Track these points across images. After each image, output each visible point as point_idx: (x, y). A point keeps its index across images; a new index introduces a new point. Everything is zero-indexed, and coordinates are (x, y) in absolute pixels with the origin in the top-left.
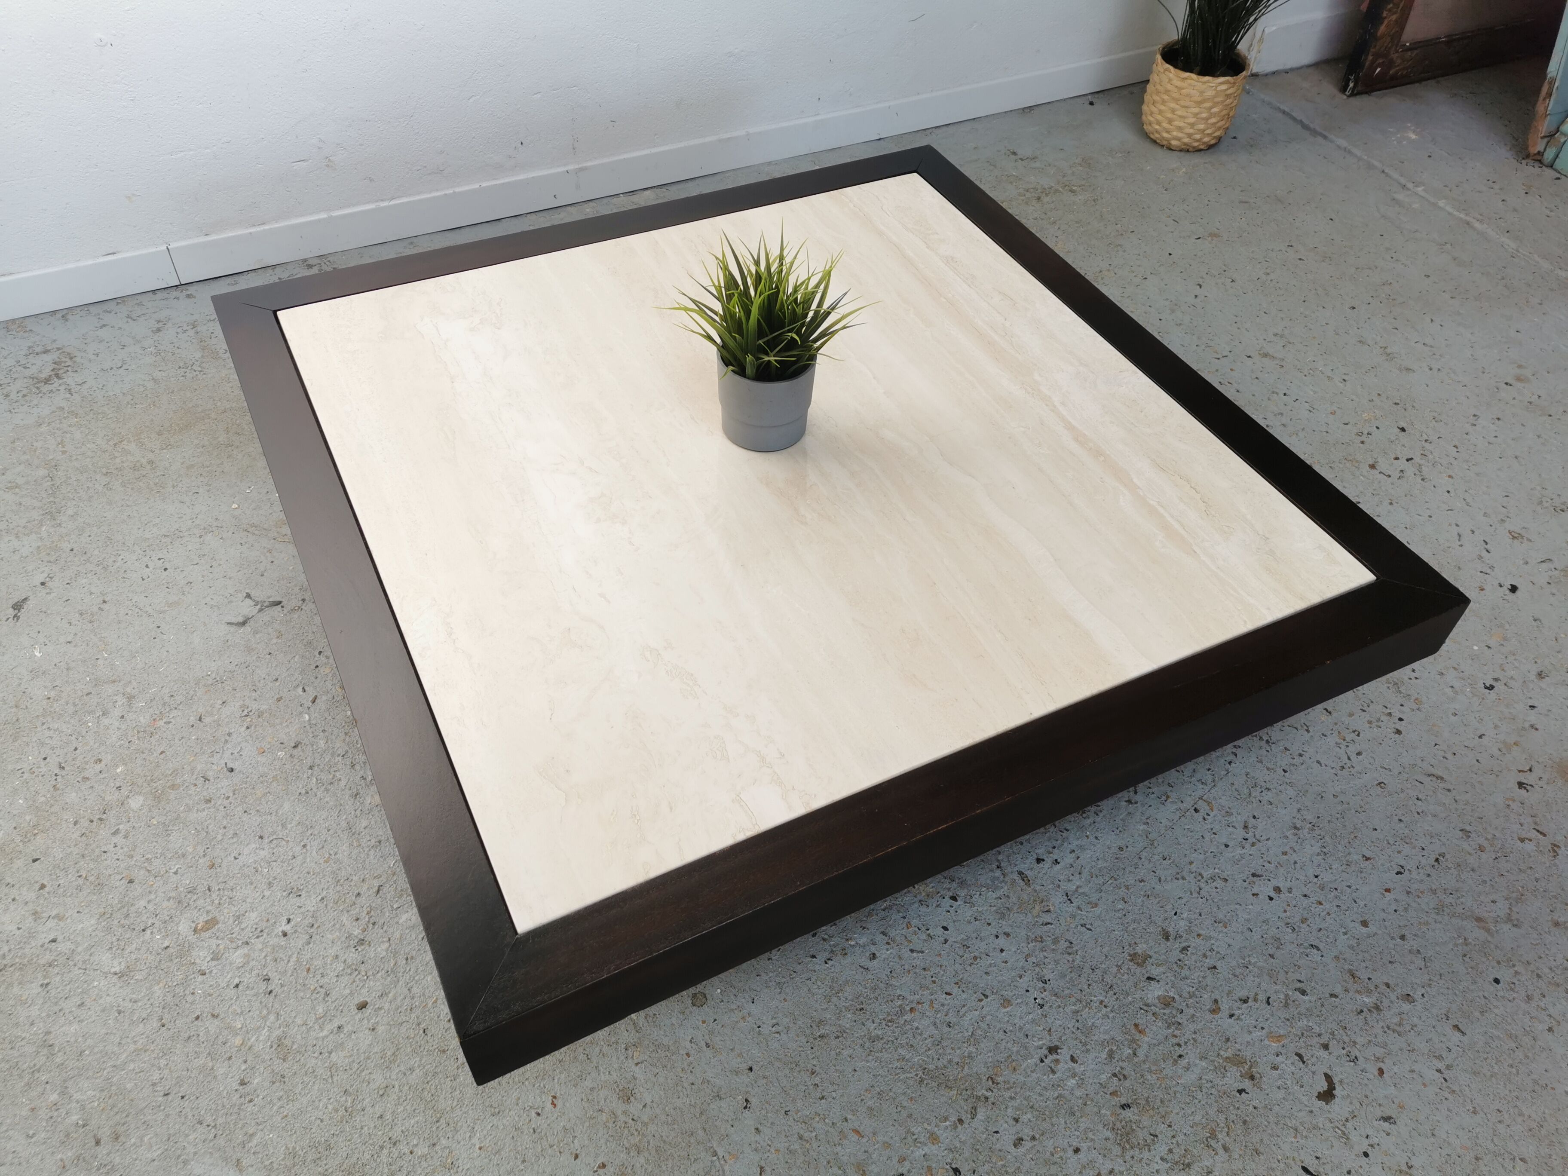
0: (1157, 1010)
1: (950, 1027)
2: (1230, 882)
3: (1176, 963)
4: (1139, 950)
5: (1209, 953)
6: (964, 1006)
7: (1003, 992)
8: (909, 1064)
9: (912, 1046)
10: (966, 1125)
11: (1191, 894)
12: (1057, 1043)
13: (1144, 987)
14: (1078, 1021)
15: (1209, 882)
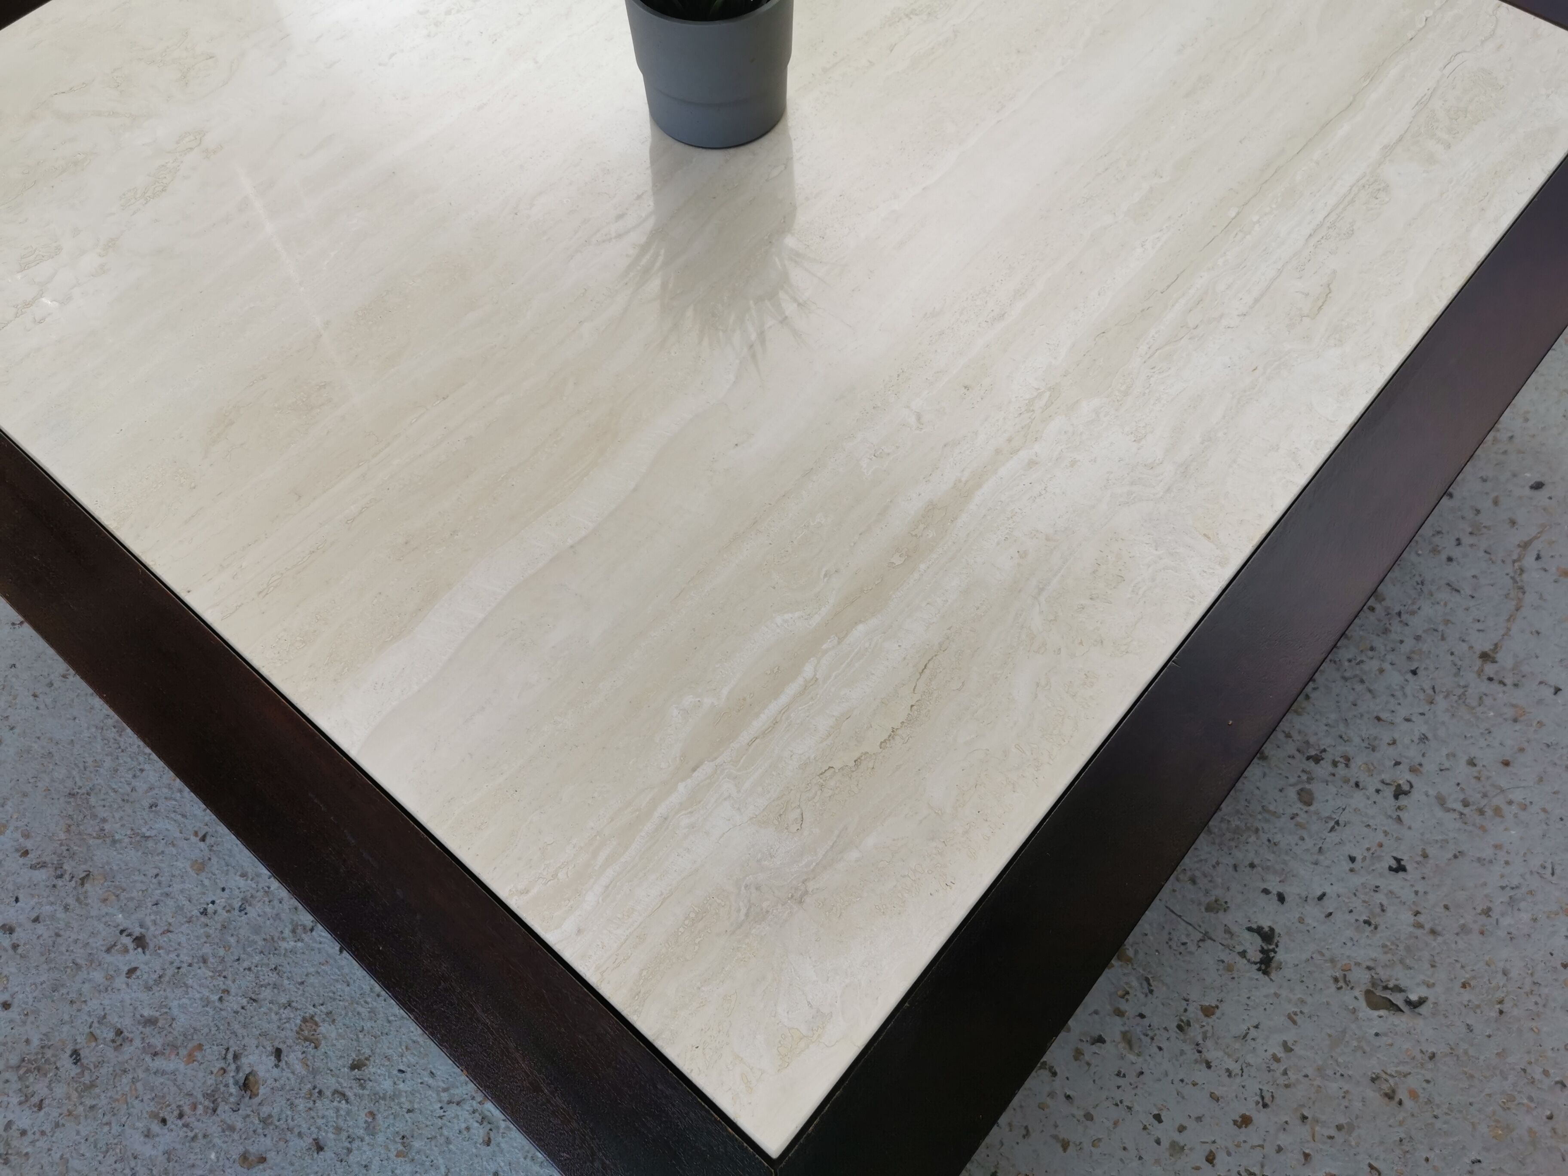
0: (232, 1074)
1: (151, 807)
2: (486, 1151)
3: (315, 1088)
4: (324, 1028)
5: (344, 1135)
6: (184, 816)
7: (214, 860)
8: (92, 775)
9: (117, 770)
10: (22, 861)
11: (445, 1090)
12: (151, 946)
13: (264, 1047)
14: (190, 965)
15: (477, 1115)
